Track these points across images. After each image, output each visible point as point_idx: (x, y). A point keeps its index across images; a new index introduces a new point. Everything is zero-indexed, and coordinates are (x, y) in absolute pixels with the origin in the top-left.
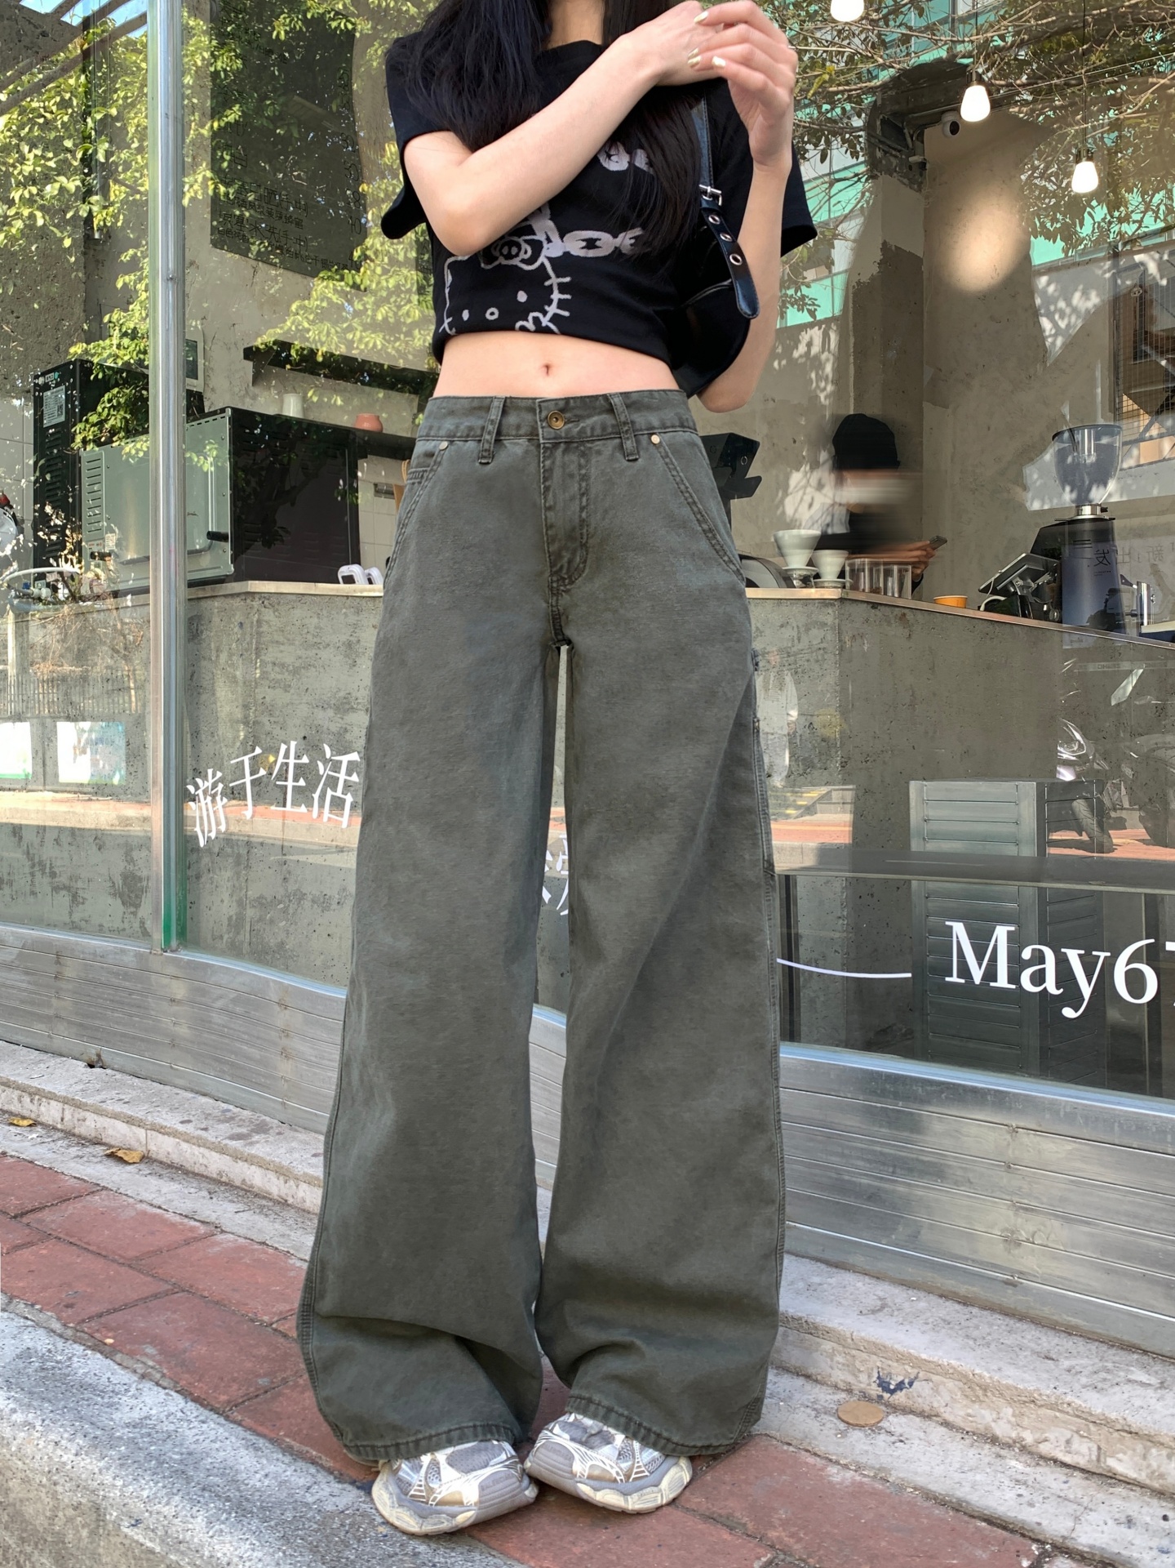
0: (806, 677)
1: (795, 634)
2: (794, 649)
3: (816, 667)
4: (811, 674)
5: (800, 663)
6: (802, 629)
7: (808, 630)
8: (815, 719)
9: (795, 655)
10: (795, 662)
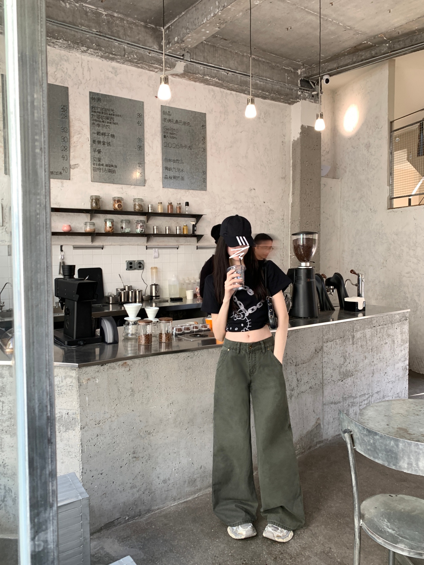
0: (65, 395)
1: (61, 380)
2: (60, 385)
3: (69, 392)
4: (67, 394)
5: (63, 390)
6: (63, 378)
7: (65, 378)
8: (69, 411)
9: (61, 387)
10: (61, 390)
